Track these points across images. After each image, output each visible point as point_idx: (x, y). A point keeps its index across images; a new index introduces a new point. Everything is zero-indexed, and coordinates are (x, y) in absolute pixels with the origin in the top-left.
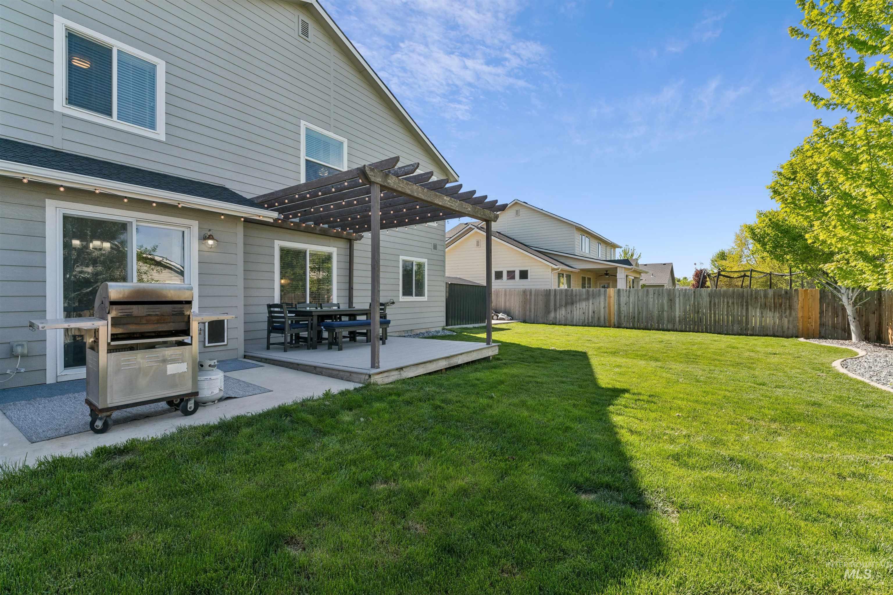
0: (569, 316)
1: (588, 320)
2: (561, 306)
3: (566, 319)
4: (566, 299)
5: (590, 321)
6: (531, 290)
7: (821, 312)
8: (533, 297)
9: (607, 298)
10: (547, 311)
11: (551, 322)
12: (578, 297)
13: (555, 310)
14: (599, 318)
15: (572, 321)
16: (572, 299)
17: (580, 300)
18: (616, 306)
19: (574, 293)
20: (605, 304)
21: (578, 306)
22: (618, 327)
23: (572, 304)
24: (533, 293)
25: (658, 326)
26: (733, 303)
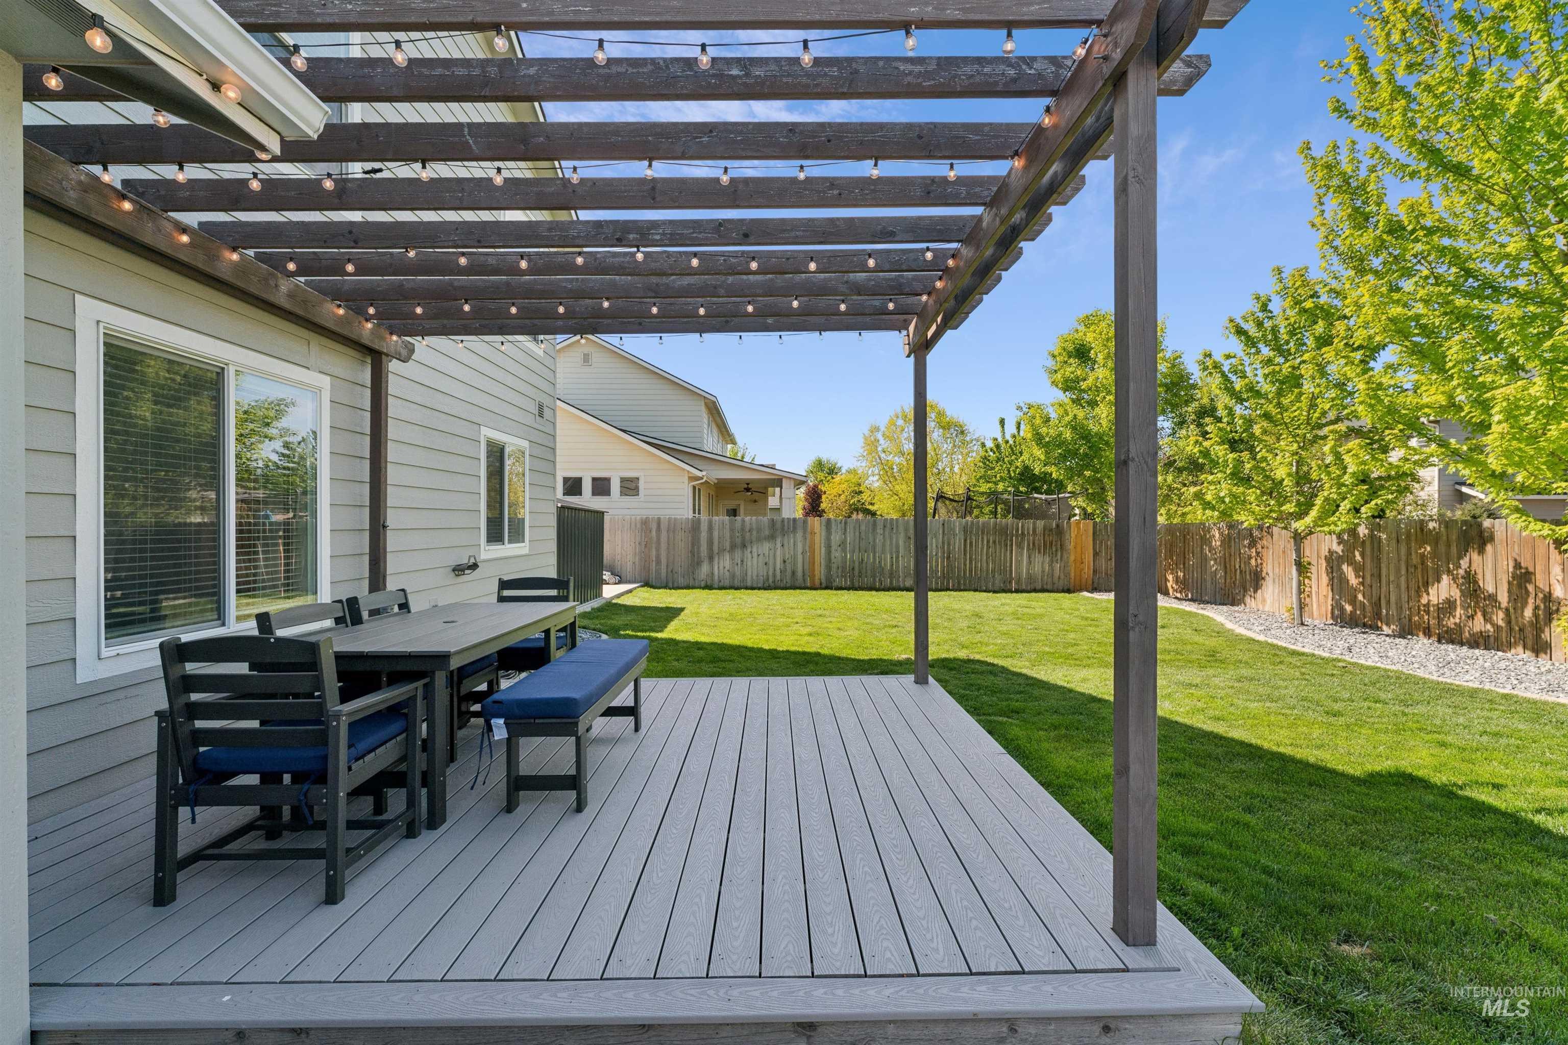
0: (738, 571)
1: (774, 575)
2: (722, 551)
3: (733, 576)
4: (731, 537)
5: (778, 578)
6: (659, 519)
7: (1096, 554)
8: (664, 534)
9: (808, 536)
10: (696, 563)
11: (703, 584)
12: (754, 533)
13: (711, 558)
14: (794, 573)
15: (744, 580)
16: (743, 537)
17: (759, 540)
18: (823, 549)
19: (747, 528)
20: (804, 546)
21: (754, 550)
22: (827, 588)
23: (744, 546)
24: (664, 526)
25: (891, 582)
26: (994, 542)
